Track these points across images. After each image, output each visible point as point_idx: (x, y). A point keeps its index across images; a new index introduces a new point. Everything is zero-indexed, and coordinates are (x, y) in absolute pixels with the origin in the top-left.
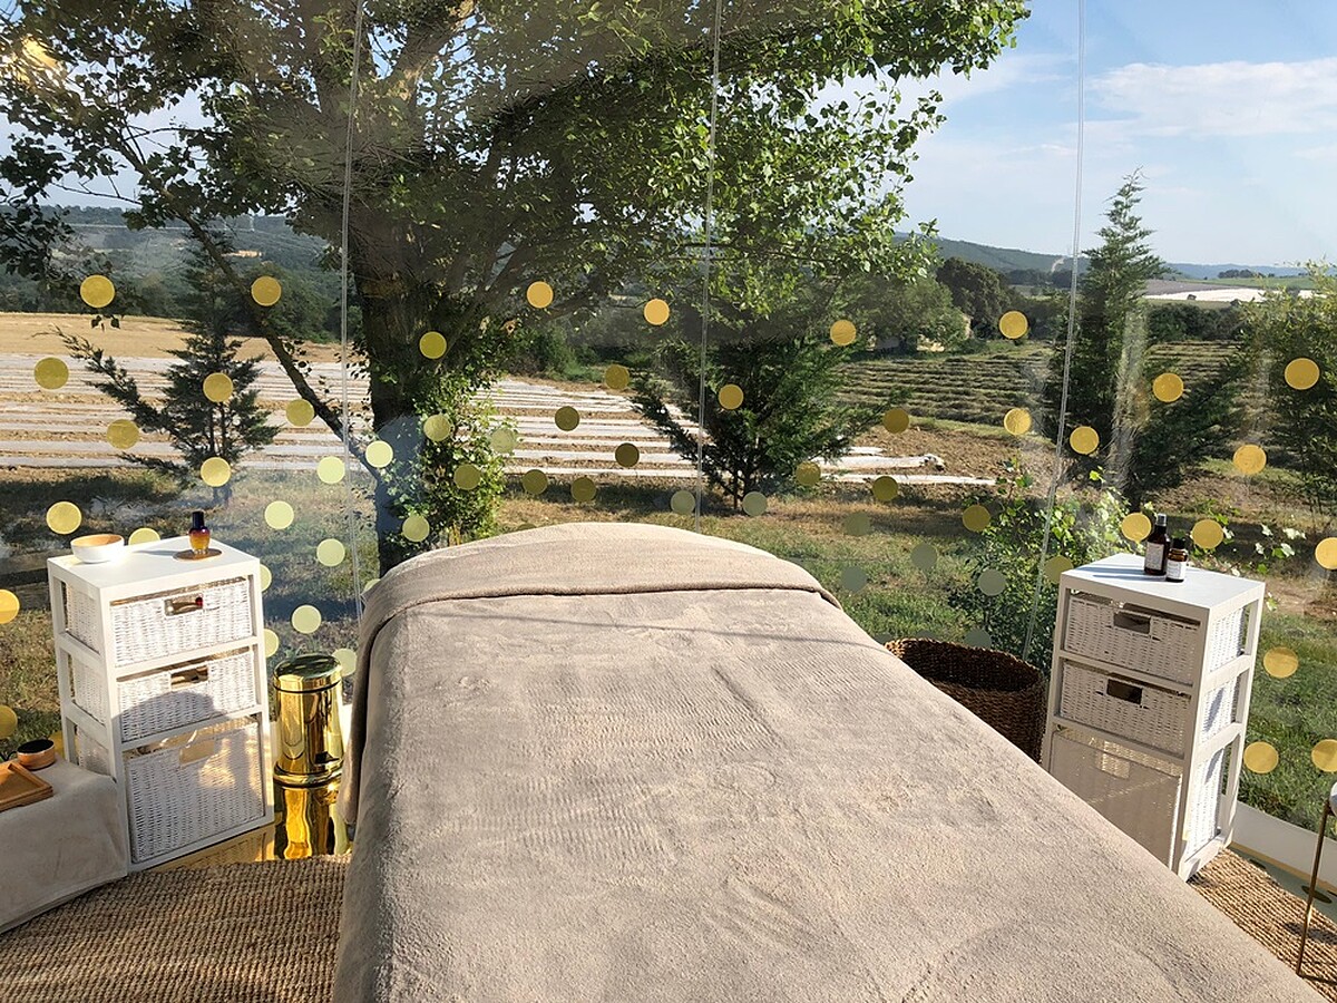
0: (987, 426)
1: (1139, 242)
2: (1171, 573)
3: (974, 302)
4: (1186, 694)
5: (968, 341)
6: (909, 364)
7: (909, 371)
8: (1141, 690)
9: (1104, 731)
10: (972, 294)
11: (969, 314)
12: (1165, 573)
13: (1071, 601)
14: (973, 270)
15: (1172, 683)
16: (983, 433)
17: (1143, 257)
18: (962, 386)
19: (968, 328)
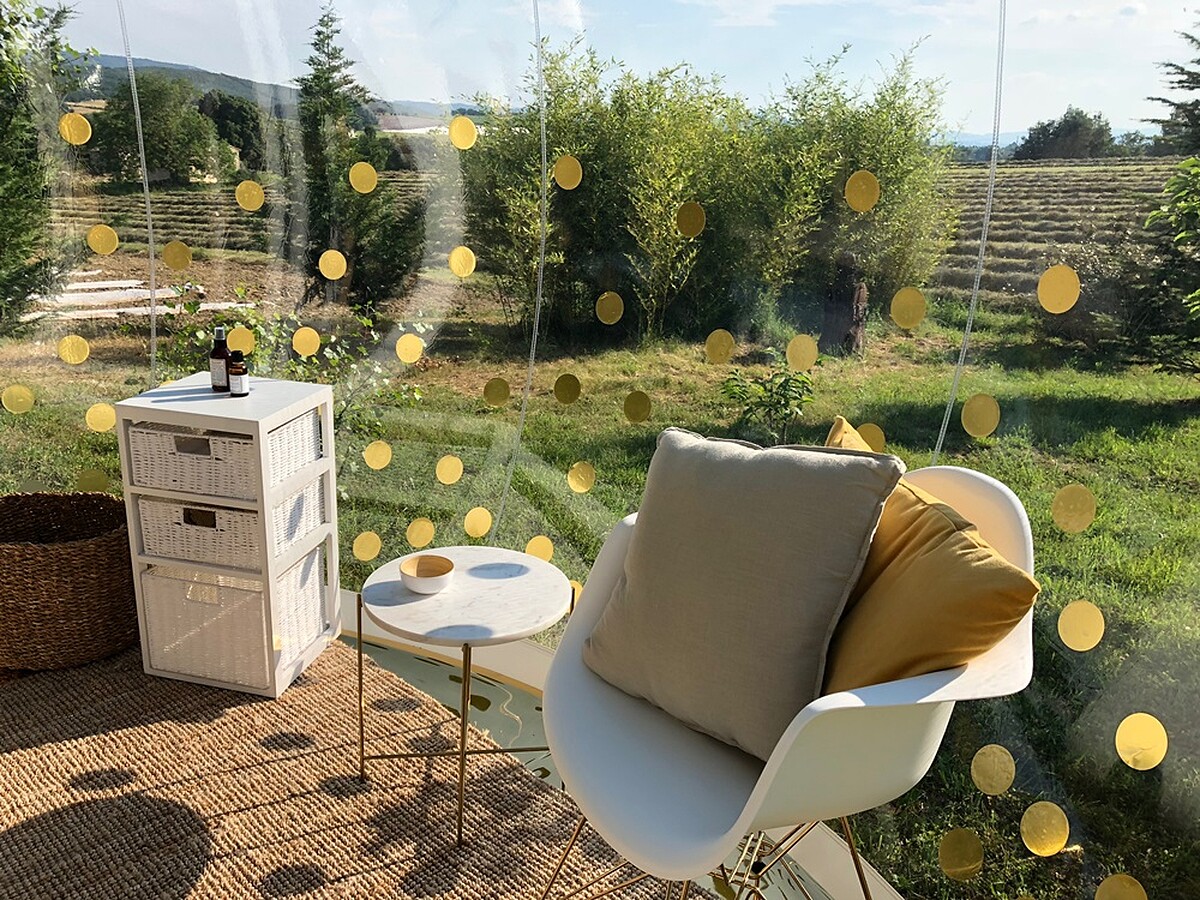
0: (256, 253)
1: (344, 71)
2: (235, 389)
3: (242, 134)
4: (252, 511)
5: (239, 172)
6: (183, 195)
7: (183, 203)
8: (214, 513)
9: (188, 561)
10: (238, 127)
11: (237, 146)
12: (229, 390)
13: (131, 434)
14: (236, 104)
15: (237, 501)
16: (249, 259)
17: (350, 86)
18: (235, 216)
19: (237, 159)
